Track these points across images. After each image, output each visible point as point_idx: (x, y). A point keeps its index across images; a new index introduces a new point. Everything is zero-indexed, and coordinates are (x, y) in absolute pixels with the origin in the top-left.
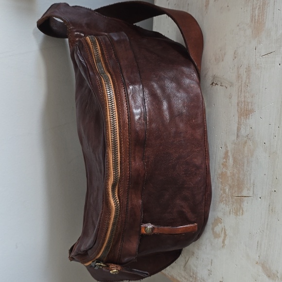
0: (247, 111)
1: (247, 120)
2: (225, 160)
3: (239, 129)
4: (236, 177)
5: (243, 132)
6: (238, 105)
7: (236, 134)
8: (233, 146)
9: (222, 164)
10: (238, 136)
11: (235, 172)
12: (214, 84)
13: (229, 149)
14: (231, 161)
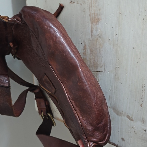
0: (96, 19)
1: (97, 25)
2: (84, 51)
3: (92, 31)
4: (93, 60)
5: (95, 33)
6: (90, 16)
7: (90, 35)
8: (89, 42)
9: (83, 53)
10: (92, 36)
11: (92, 57)
12: (72, 2)
13: (87, 44)
14: (88, 51)
